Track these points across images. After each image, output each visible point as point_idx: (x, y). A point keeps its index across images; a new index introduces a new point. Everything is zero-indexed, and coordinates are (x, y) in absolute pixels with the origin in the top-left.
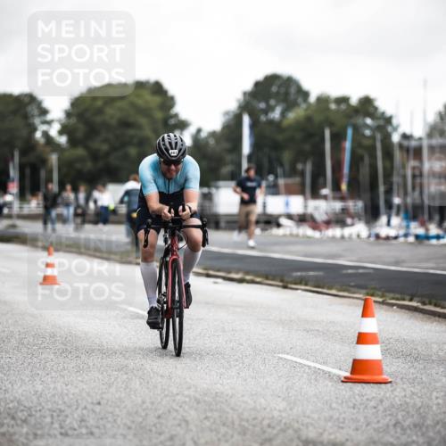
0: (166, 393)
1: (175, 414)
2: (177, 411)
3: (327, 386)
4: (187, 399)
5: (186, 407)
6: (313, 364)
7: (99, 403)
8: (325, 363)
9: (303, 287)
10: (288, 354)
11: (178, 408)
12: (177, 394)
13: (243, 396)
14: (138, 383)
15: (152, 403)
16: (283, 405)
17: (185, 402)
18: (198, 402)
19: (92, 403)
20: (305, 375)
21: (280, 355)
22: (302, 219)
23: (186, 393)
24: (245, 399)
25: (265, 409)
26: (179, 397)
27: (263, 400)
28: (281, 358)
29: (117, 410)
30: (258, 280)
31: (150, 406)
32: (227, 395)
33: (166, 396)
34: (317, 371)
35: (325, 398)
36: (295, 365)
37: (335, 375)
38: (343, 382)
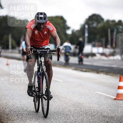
0: (65, 103)
1: (67, 108)
2: (68, 108)
3: (110, 101)
4: (71, 104)
5: (71, 107)
6: (106, 95)
8: (109, 94)
9: (103, 73)
11: (68, 107)
12: (68, 103)
13: (86, 103)
14: (57, 100)
15: (61, 105)
16: (97, 106)
18: (74, 105)
20: (104, 98)
22: (103, 54)
23: (70, 102)
24: (87, 104)
25: (93, 107)
26: (68, 104)
27: (92, 105)
28: (96, 93)
31: (60, 106)
32: (82, 103)
34: (107, 97)
35: (109, 104)
36: (101, 95)
37: (112, 98)
38: (114, 100)
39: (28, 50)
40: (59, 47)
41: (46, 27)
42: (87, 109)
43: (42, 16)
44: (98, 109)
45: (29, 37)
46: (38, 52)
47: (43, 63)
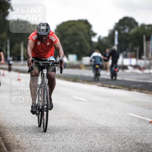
0: (89, 126)
2: (92, 133)
3: (144, 124)
4: (96, 129)
5: (96, 132)
6: (139, 117)
7: (66, 130)
8: (143, 116)
9: (136, 90)
10: (131, 113)
13: (115, 128)
14: (79, 123)
15: (84, 130)
16: (129, 131)
17: (95, 130)
18: (100, 130)
19: (64, 130)
20: (137, 121)
21: (128, 114)
22: (136, 67)
23: (96, 126)
25: (123, 132)
26: (93, 128)
27: (122, 129)
28: (128, 115)
29: (72, 132)
30: (120, 87)
32: (110, 127)
33: (89, 127)
34: (140, 119)
35: (144, 128)
36: (133, 117)
37: (147, 120)
39: (29, 62)
40: (62, 59)
41: (49, 38)
42: (116, 134)
43: (44, 28)
44: (129, 134)
45: (31, 48)
46: (40, 64)
47: (45, 76)
